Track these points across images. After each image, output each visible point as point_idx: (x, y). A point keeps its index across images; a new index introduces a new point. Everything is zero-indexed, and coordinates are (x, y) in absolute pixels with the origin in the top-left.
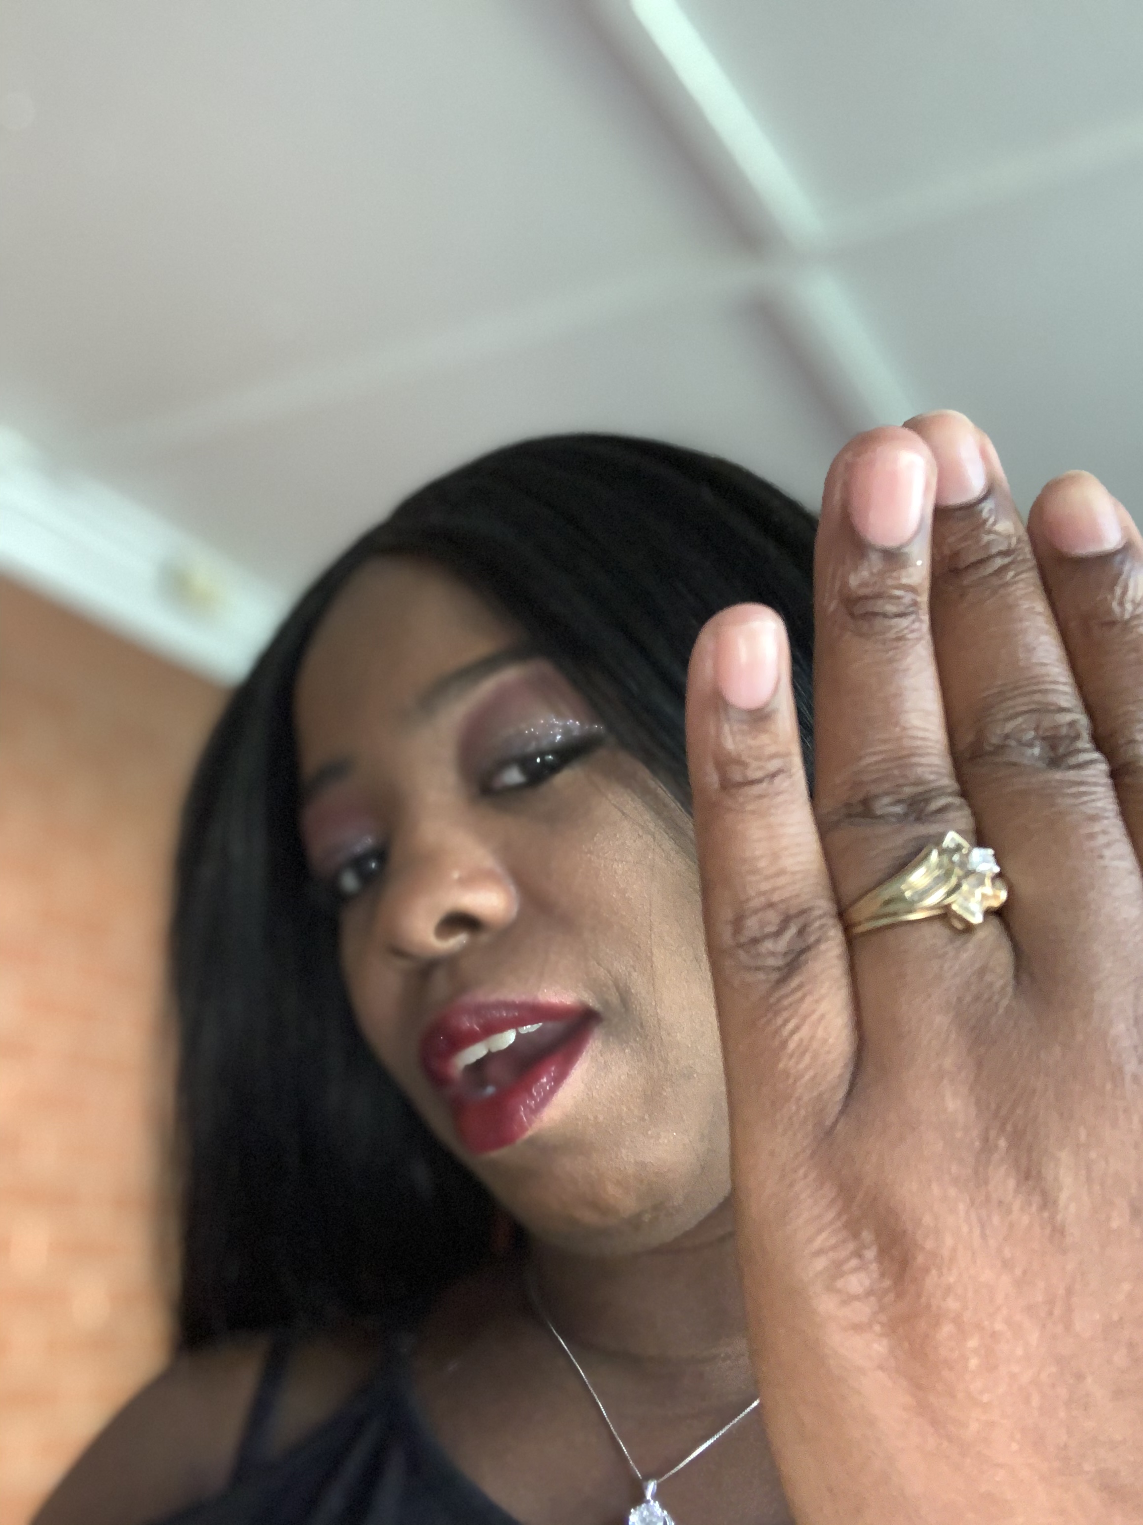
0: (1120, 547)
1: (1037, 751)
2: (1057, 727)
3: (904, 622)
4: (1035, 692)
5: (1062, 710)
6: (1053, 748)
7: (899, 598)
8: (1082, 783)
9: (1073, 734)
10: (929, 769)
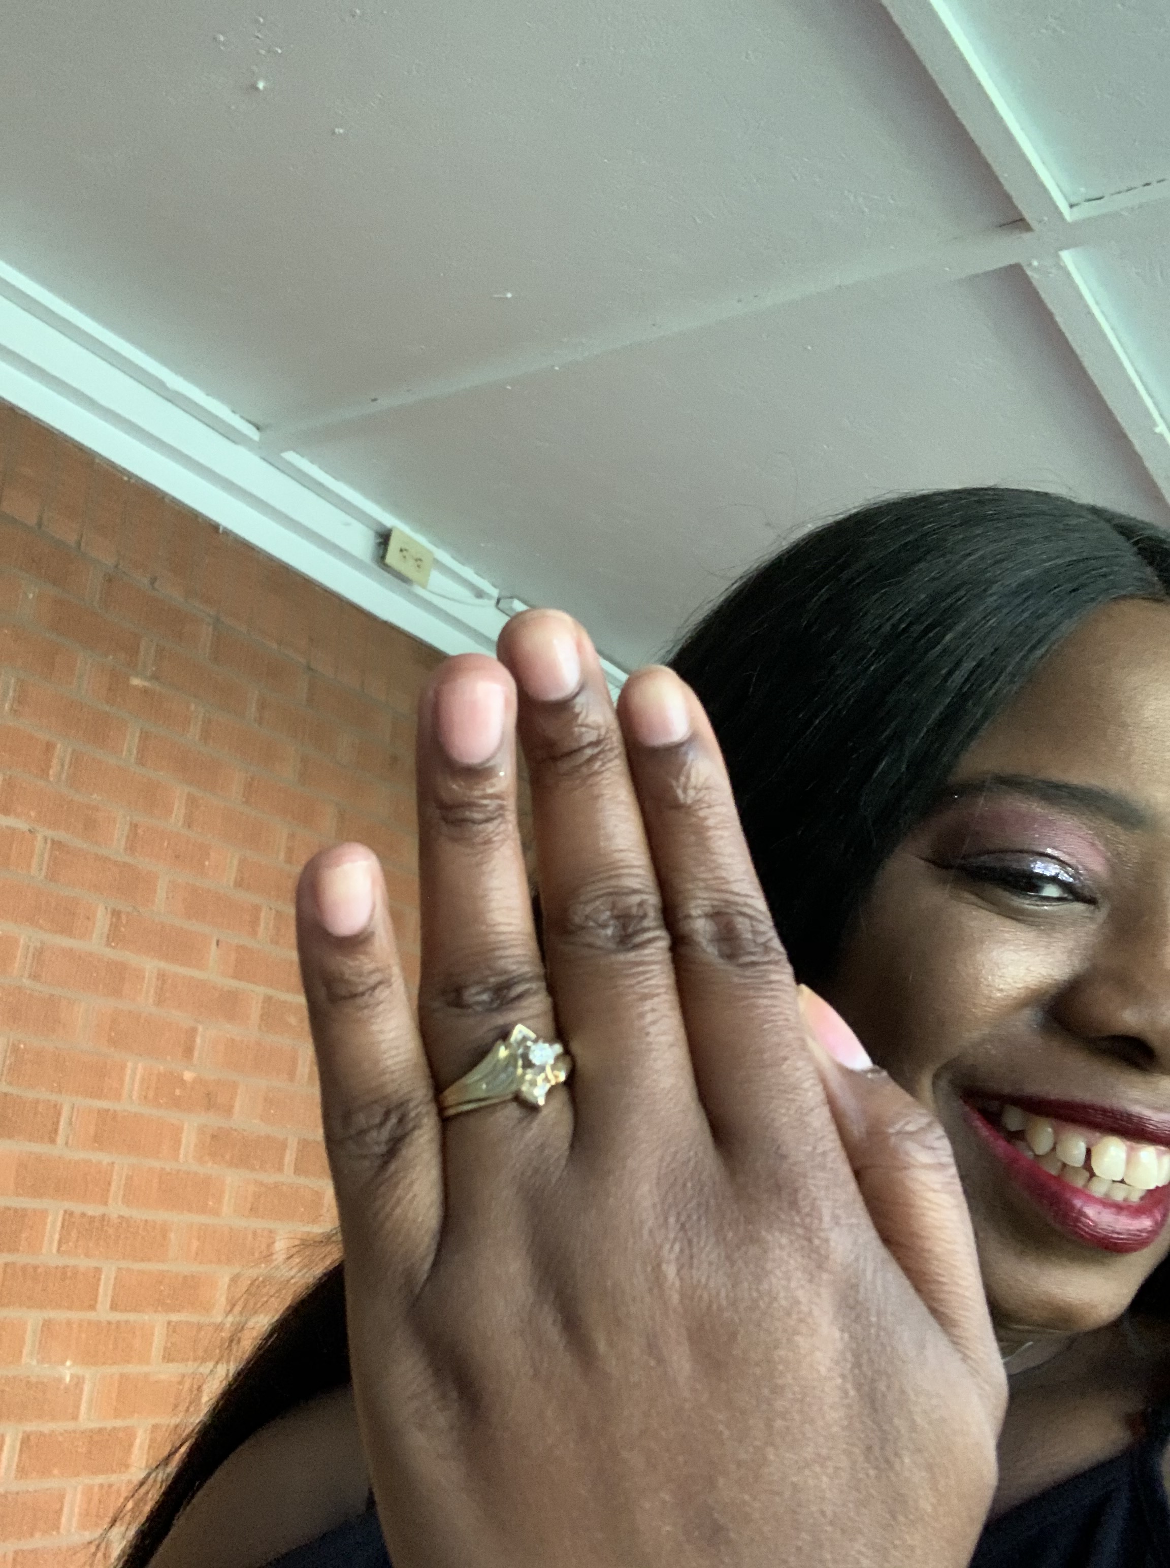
0: (686, 738)
1: (609, 932)
2: (630, 907)
3: (490, 827)
4: (610, 877)
5: (635, 892)
6: (624, 927)
7: (486, 806)
8: (642, 963)
9: (641, 913)
10: (510, 960)
